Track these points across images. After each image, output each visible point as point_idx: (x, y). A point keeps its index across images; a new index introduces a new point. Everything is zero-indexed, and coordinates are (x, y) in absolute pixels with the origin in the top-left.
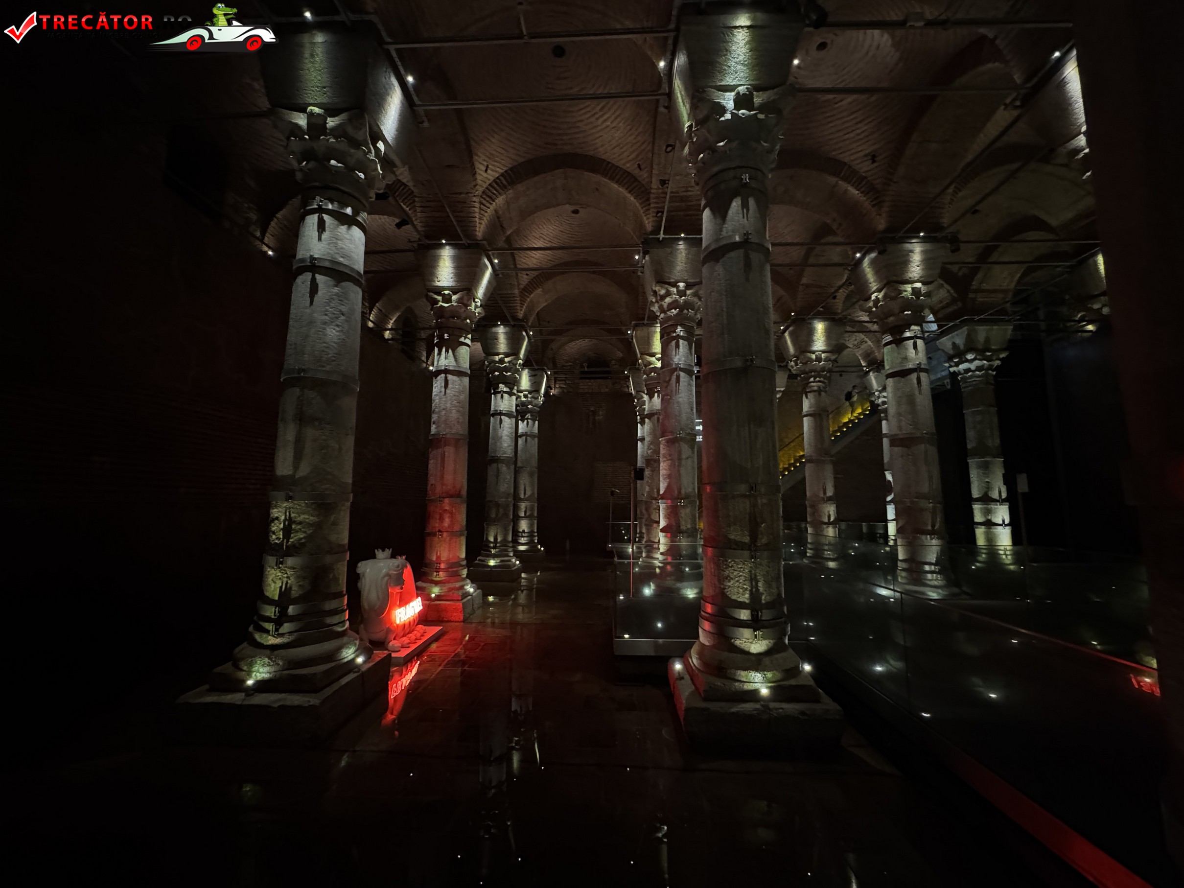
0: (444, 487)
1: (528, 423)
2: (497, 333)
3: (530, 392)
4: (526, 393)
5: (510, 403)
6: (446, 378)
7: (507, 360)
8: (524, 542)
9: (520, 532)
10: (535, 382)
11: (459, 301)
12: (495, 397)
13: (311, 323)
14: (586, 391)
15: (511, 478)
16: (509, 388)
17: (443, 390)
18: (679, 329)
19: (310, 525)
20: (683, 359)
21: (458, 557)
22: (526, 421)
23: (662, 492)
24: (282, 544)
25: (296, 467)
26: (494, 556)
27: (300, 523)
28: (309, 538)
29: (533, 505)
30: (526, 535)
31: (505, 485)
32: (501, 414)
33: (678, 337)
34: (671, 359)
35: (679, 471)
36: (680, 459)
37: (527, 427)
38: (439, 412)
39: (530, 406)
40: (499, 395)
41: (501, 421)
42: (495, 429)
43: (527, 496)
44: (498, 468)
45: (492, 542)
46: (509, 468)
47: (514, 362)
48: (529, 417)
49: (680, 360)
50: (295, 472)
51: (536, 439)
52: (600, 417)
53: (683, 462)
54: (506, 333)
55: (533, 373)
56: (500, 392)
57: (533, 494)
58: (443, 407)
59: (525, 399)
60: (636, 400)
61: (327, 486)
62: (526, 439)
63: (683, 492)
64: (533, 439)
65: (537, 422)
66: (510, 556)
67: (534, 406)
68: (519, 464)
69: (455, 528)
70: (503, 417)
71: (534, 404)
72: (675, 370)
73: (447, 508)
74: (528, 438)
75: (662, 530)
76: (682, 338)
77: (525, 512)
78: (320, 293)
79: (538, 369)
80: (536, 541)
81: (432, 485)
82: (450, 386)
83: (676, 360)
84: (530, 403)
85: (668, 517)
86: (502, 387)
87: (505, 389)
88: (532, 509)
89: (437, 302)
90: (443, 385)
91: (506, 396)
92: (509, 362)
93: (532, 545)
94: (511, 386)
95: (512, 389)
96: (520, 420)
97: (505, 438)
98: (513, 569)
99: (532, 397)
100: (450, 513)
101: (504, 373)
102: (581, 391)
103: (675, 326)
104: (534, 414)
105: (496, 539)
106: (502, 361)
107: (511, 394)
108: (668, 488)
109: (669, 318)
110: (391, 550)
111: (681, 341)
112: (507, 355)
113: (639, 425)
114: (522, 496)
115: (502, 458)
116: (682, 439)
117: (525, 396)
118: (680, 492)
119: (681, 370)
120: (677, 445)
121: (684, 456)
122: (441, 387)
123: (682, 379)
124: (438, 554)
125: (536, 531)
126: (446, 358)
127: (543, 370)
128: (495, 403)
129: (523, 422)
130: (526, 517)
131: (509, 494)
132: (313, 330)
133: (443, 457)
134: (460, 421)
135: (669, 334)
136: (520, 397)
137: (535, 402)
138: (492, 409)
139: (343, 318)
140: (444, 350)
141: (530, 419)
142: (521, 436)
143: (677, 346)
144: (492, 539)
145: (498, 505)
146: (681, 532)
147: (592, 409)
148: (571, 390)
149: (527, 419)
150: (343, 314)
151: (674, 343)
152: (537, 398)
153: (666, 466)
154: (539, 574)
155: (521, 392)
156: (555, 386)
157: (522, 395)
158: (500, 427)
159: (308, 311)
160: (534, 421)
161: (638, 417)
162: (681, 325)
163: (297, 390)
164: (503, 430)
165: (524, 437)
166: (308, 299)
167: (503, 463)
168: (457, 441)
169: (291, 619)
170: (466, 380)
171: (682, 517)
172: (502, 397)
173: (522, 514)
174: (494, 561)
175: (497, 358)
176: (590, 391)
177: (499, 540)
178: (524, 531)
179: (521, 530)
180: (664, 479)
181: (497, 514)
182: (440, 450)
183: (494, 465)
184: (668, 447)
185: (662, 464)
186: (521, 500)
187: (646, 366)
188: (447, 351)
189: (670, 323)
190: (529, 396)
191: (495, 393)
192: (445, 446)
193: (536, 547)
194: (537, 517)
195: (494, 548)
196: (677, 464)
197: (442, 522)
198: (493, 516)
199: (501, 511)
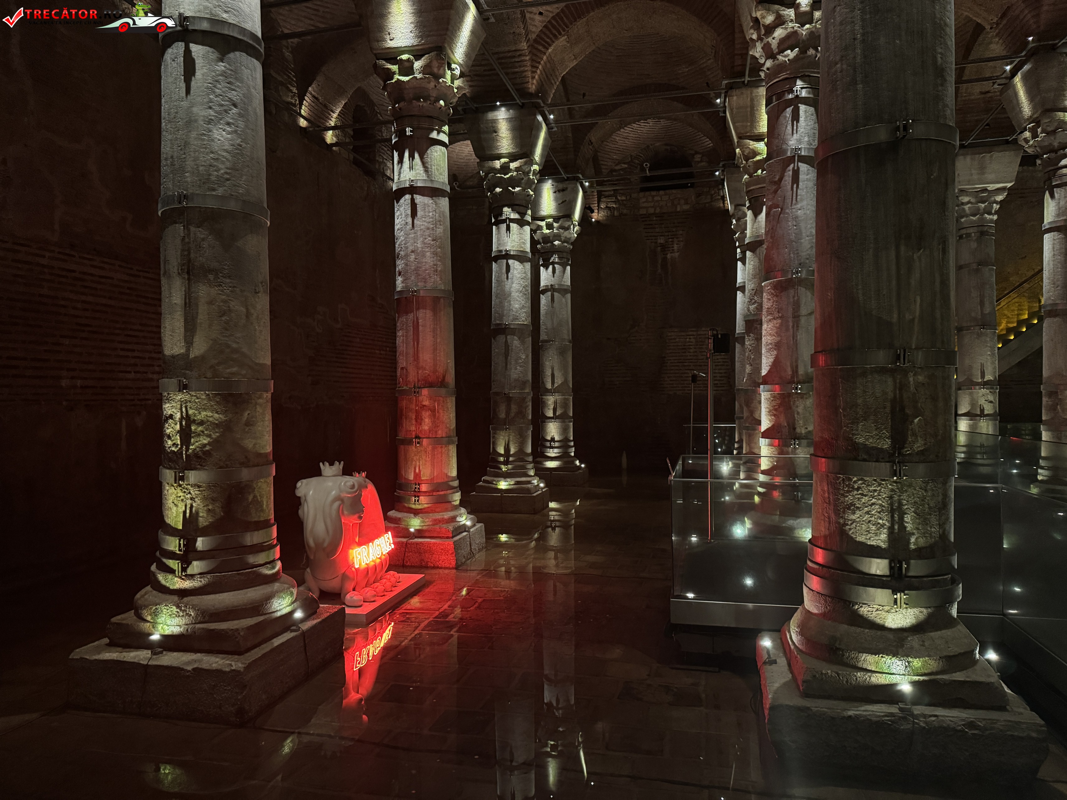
0: (420, 372)
1: (554, 270)
2: (495, 121)
3: (556, 219)
4: (550, 220)
5: (522, 238)
6: (413, 200)
7: (513, 165)
8: (553, 455)
9: (548, 441)
10: (563, 202)
11: (426, 69)
12: (498, 229)
13: (190, 122)
14: (651, 211)
15: (527, 356)
16: (519, 213)
17: (410, 220)
18: (799, 83)
19: (217, 426)
20: (806, 139)
21: (446, 475)
22: (551, 267)
23: (764, 372)
24: (180, 453)
25: (189, 343)
27: (201, 423)
28: (215, 443)
29: (567, 399)
30: (557, 444)
31: (518, 368)
32: (507, 256)
33: (799, 100)
34: (784, 141)
35: (794, 336)
36: (796, 317)
37: (554, 277)
38: (407, 255)
39: (556, 243)
40: (503, 226)
41: (508, 267)
42: (499, 282)
43: (556, 385)
44: (506, 341)
45: (501, 455)
46: (523, 342)
47: (526, 168)
48: (557, 260)
49: (799, 141)
50: (188, 350)
51: (569, 296)
52: (674, 254)
53: (803, 320)
54: (510, 120)
55: (561, 186)
56: (504, 221)
57: (565, 382)
58: (411, 248)
59: (548, 231)
60: (734, 222)
61: (234, 369)
62: (553, 296)
63: (801, 371)
64: (563, 296)
65: (568, 268)
66: (531, 476)
67: (563, 242)
68: (543, 337)
69: (440, 432)
70: (511, 262)
71: (563, 238)
72: (791, 160)
73: (426, 403)
74: (556, 294)
75: (766, 435)
76: (805, 101)
77: (555, 410)
78: (199, 74)
79: (568, 179)
80: (573, 454)
81: (402, 368)
82: (420, 213)
83: (792, 142)
84: (557, 237)
85: (774, 412)
87: (514, 216)
88: (565, 405)
89: (390, 74)
90: (409, 212)
91: (514, 226)
92: (517, 169)
93: (566, 459)
94: (522, 209)
95: (523, 214)
96: (542, 265)
97: (515, 295)
98: (535, 495)
99: (561, 227)
100: (430, 409)
101: (510, 188)
102: (643, 212)
103: (792, 81)
104: (565, 255)
105: (507, 449)
106: (505, 169)
107: (521, 223)
108: (776, 365)
109: (781, 67)
110: (342, 462)
111: (802, 108)
112: (513, 157)
113: (739, 264)
114: (549, 386)
115: (512, 327)
116: (800, 282)
117: (549, 226)
118: (795, 371)
119: (803, 159)
120: (792, 292)
121: (804, 311)
122: (406, 216)
123: (802, 177)
124: (417, 471)
125: (572, 438)
126: (411, 168)
127: (577, 179)
128: (498, 239)
129: (547, 269)
130: (555, 417)
131: (524, 383)
132: (193, 135)
133: (416, 326)
134: (439, 269)
135: (780, 95)
136: (540, 228)
137: (566, 234)
138: (494, 248)
139: (235, 110)
140: (407, 154)
141: (557, 263)
142: (544, 292)
143: (796, 117)
144: (501, 450)
145: (509, 399)
146: (797, 437)
147: (661, 240)
148: (625, 211)
149: (553, 263)
150: (235, 105)
151: (789, 110)
152: (568, 229)
153: (771, 329)
154: (578, 503)
155: (542, 219)
156: (598, 206)
157: (543, 224)
158: (507, 278)
159: (185, 104)
160: (564, 266)
161: (739, 250)
162: (802, 78)
163: (180, 228)
164: (512, 283)
165: (549, 293)
166: (183, 85)
167: (514, 335)
168: (436, 300)
169: (202, 556)
170: (444, 203)
171: (798, 413)
172: (508, 229)
173: (550, 414)
174: (507, 483)
175: (497, 164)
176: (658, 211)
177: (512, 451)
178: (553, 440)
179: (549, 438)
180: (769, 350)
181: (508, 413)
182: (411, 316)
183: (501, 338)
184: (777, 296)
185: (765, 326)
186: (548, 391)
187: (747, 158)
188: (412, 156)
189: (783, 76)
190: (555, 225)
191: (498, 223)
192: (418, 309)
193: (573, 462)
194: (573, 417)
195: (506, 463)
196: (791, 324)
197: (421, 424)
198: (502, 415)
199: (514, 408)
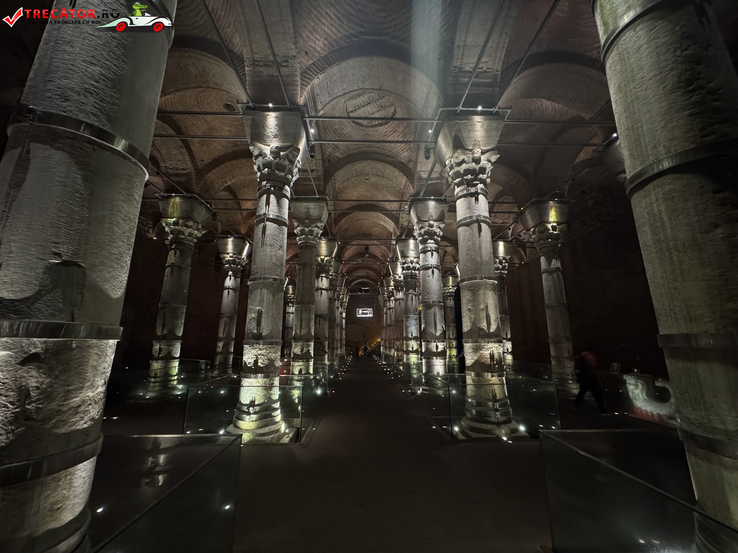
26: (286, 358)
86: (290, 304)
